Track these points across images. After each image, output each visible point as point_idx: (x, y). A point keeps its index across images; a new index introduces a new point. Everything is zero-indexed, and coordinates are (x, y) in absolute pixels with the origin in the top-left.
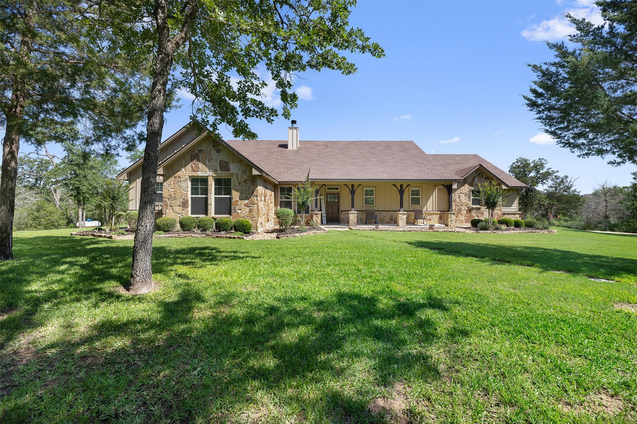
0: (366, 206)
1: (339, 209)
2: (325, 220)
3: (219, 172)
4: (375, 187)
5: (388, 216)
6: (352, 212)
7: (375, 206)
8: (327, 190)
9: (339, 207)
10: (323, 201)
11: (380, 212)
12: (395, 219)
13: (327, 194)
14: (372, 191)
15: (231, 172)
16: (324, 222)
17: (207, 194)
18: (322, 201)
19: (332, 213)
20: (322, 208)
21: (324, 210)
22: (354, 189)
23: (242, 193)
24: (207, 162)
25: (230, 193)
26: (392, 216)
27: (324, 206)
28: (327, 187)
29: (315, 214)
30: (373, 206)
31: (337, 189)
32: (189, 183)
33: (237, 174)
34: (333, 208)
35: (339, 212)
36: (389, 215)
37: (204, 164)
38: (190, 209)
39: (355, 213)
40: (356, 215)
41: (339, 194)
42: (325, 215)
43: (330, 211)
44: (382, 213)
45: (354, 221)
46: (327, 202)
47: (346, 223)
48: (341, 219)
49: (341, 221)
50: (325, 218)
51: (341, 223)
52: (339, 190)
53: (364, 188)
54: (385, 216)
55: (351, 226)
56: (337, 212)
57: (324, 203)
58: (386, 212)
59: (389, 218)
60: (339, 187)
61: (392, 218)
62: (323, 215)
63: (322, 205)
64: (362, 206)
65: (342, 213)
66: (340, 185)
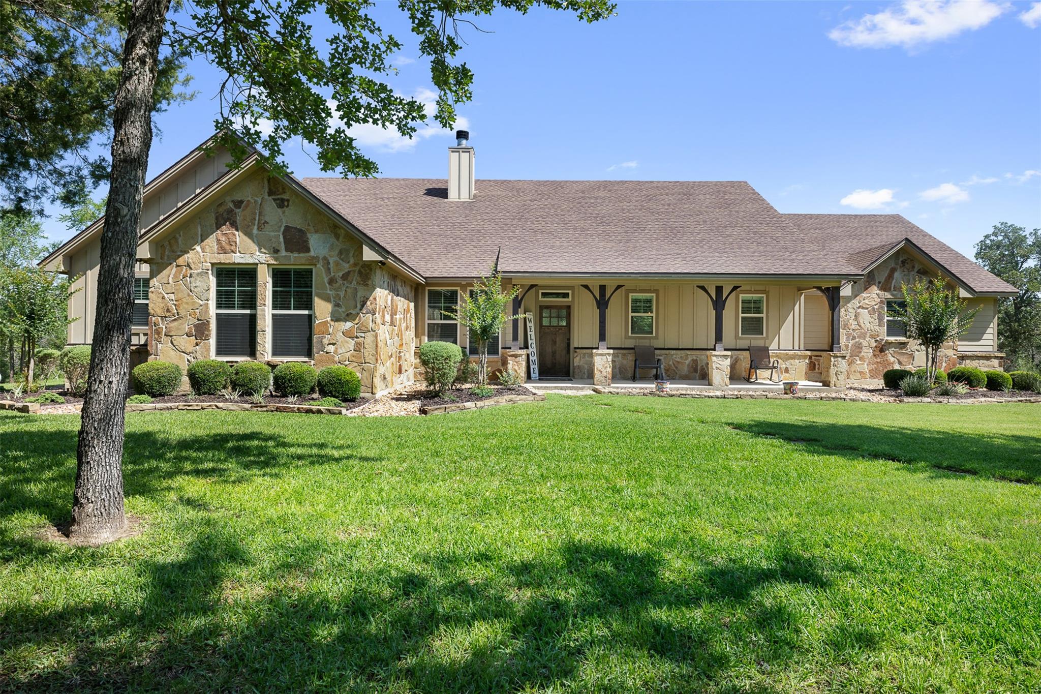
0: (635, 338)
1: (569, 345)
2: (537, 371)
3: (283, 253)
4: (656, 291)
5: (687, 362)
6: (600, 351)
7: (657, 337)
8: (540, 299)
9: (569, 339)
10: (532, 324)
11: (667, 352)
12: (702, 369)
13: (542, 308)
14: (650, 301)
15: (312, 253)
16: (532, 375)
17: (253, 306)
18: (528, 324)
19: (554, 353)
20: (530, 342)
21: (534, 346)
22: (605, 296)
23: (337, 305)
24: (255, 231)
25: (309, 305)
26: (695, 361)
27: (533, 337)
28: (541, 292)
29: (512, 356)
30: (650, 338)
31: (566, 295)
32: (213, 281)
33: (325, 258)
34: (554, 342)
35: (569, 352)
36: (690, 359)
37: (249, 234)
38: (213, 341)
39: (609, 354)
40: (610, 358)
41: (569, 308)
42: (535, 358)
43: (549, 349)
44: (672, 355)
45: (605, 374)
46: (541, 326)
47: (585, 377)
48: (574, 369)
49: (574, 372)
50: (536, 366)
51: (574, 377)
52: (570, 299)
53: (631, 295)
54: (678, 362)
55: (598, 385)
56: (564, 352)
57: (533, 329)
58: (682, 352)
59: (688, 365)
60: (570, 292)
61: (697, 366)
62: (531, 358)
63: (529, 333)
64: (625, 338)
65: (576, 354)
66: (572, 288)
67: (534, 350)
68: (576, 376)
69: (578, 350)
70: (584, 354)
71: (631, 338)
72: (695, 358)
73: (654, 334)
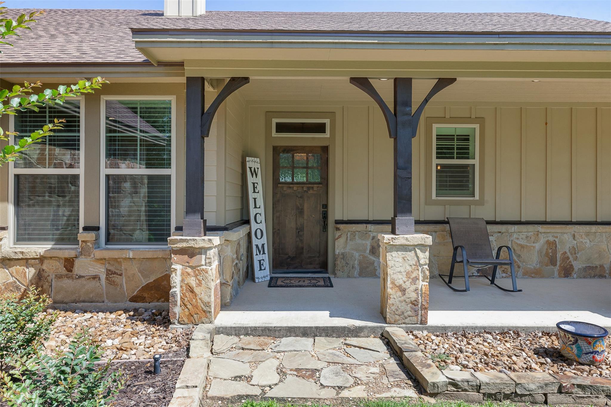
0: (444, 203)
1: (325, 216)
2: (266, 264)
4: (480, 120)
5: (538, 246)
6: (401, 239)
7: (481, 202)
8: (274, 134)
9: (325, 206)
10: (259, 179)
11: (503, 228)
12: (565, 258)
13: (277, 151)
14: (466, 138)
16: (258, 274)
18: (251, 180)
19: (300, 230)
20: (253, 212)
21: (261, 218)
22: (408, 103)
26: (552, 245)
27: (260, 202)
28: (275, 121)
29: (182, 252)
30: (469, 204)
31: (320, 128)
34: (300, 211)
35: (325, 227)
36: (542, 240)
39: (422, 247)
40: (424, 257)
41: (325, 149)
42: (264, 240)
43: (291, 224)
44: (511, 235)
45: (413, 296)
46: (276, 182)
47: (356, 273)
48: (335, 260)
49: (335, 265)
50: (266, 257)
51: (334, 273)
52: (327, 135)
53: (435, 126)
54: (522, 247)
55: (395, 323)
56: (318, 229)
57: (260, 188)
58: (530, 227)
59: (540, 252)
60: (327, 121)
61: (555, 252)
62: (255, 241)
63: (251, 195)
64: (426, 204)
65: (338, 234)
66: (331, 115)
67: (263, 226)
68: (339, 273)
69: (341, 226)
70: (354, 233)
71: (436, 203)
72: (551, 239)
73: (477, 197)
